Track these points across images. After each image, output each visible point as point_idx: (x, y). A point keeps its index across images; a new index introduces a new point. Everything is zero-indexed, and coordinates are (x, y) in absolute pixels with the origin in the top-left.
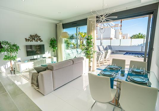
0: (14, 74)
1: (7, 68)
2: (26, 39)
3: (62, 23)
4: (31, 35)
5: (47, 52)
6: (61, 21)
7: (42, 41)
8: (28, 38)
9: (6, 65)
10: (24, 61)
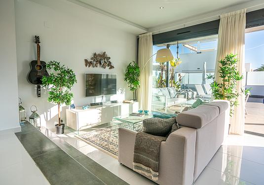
0: (63, 133)
1: (49, 119)
2: (86, 61)
3: (151, 34)
4: (95, 54)
5: (120, 91)
6: (148, 29)
7: (112, 67)
8: (89, 60)
9: (49, 113)
10: (82, 107)
